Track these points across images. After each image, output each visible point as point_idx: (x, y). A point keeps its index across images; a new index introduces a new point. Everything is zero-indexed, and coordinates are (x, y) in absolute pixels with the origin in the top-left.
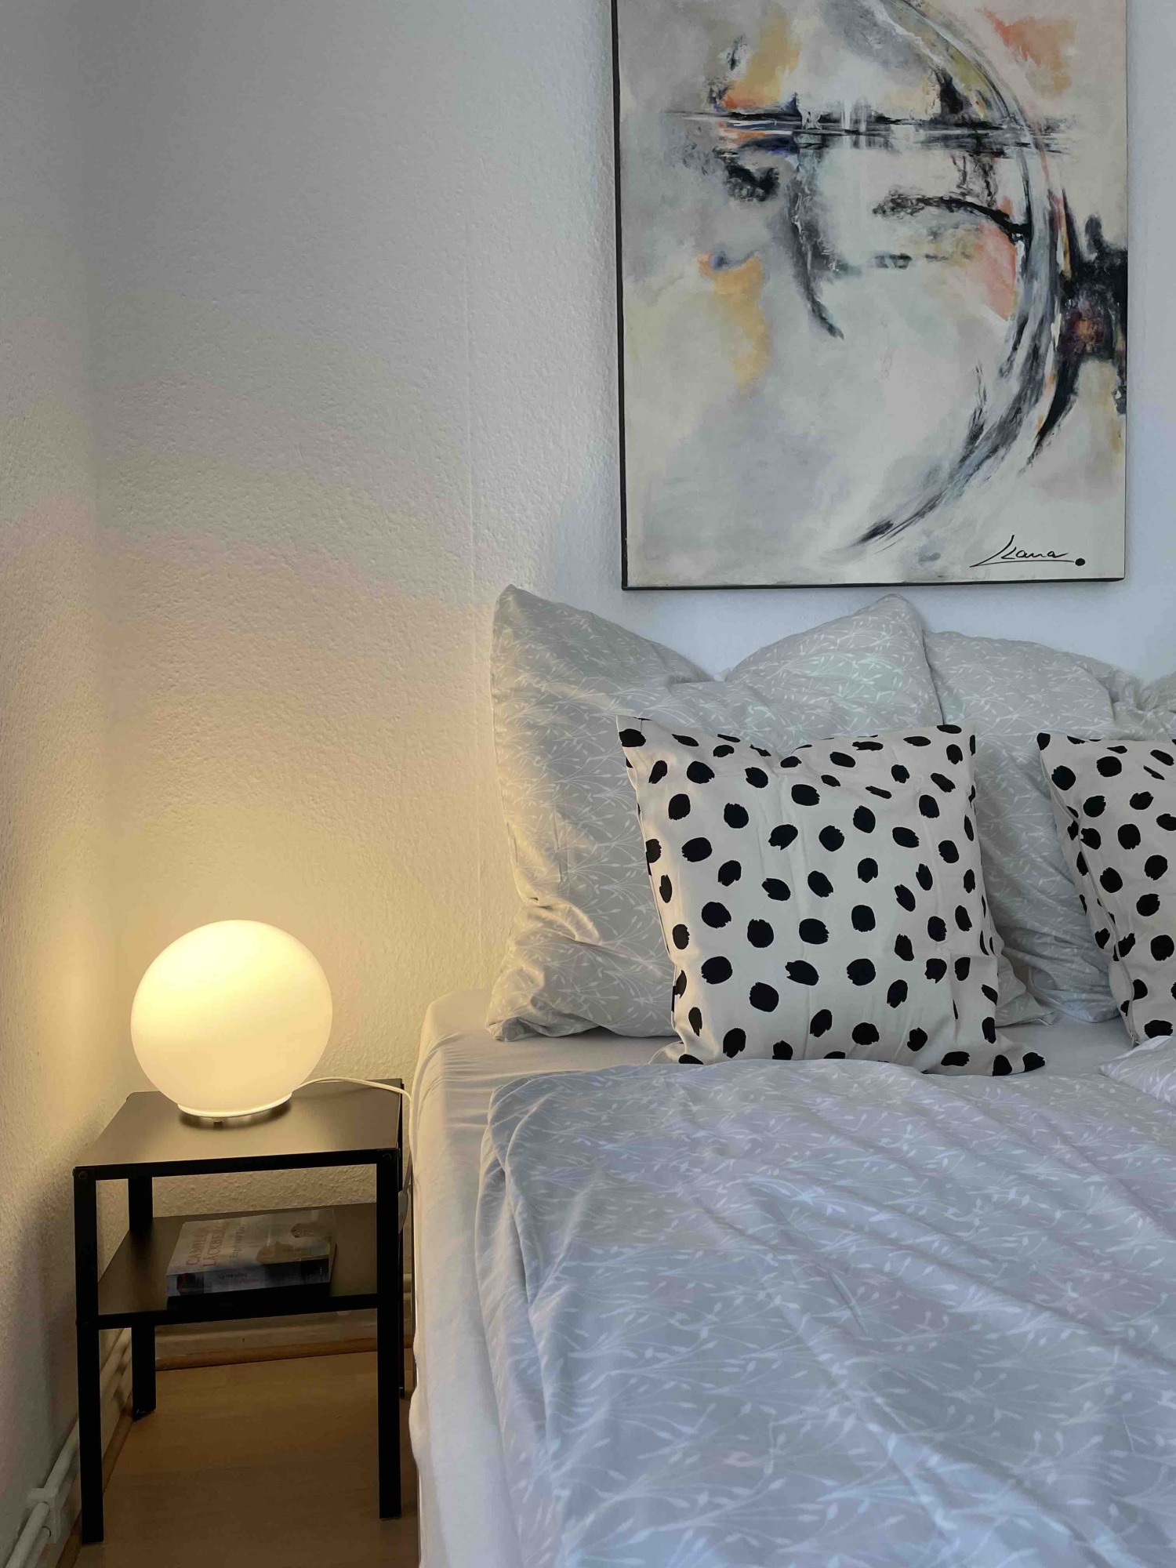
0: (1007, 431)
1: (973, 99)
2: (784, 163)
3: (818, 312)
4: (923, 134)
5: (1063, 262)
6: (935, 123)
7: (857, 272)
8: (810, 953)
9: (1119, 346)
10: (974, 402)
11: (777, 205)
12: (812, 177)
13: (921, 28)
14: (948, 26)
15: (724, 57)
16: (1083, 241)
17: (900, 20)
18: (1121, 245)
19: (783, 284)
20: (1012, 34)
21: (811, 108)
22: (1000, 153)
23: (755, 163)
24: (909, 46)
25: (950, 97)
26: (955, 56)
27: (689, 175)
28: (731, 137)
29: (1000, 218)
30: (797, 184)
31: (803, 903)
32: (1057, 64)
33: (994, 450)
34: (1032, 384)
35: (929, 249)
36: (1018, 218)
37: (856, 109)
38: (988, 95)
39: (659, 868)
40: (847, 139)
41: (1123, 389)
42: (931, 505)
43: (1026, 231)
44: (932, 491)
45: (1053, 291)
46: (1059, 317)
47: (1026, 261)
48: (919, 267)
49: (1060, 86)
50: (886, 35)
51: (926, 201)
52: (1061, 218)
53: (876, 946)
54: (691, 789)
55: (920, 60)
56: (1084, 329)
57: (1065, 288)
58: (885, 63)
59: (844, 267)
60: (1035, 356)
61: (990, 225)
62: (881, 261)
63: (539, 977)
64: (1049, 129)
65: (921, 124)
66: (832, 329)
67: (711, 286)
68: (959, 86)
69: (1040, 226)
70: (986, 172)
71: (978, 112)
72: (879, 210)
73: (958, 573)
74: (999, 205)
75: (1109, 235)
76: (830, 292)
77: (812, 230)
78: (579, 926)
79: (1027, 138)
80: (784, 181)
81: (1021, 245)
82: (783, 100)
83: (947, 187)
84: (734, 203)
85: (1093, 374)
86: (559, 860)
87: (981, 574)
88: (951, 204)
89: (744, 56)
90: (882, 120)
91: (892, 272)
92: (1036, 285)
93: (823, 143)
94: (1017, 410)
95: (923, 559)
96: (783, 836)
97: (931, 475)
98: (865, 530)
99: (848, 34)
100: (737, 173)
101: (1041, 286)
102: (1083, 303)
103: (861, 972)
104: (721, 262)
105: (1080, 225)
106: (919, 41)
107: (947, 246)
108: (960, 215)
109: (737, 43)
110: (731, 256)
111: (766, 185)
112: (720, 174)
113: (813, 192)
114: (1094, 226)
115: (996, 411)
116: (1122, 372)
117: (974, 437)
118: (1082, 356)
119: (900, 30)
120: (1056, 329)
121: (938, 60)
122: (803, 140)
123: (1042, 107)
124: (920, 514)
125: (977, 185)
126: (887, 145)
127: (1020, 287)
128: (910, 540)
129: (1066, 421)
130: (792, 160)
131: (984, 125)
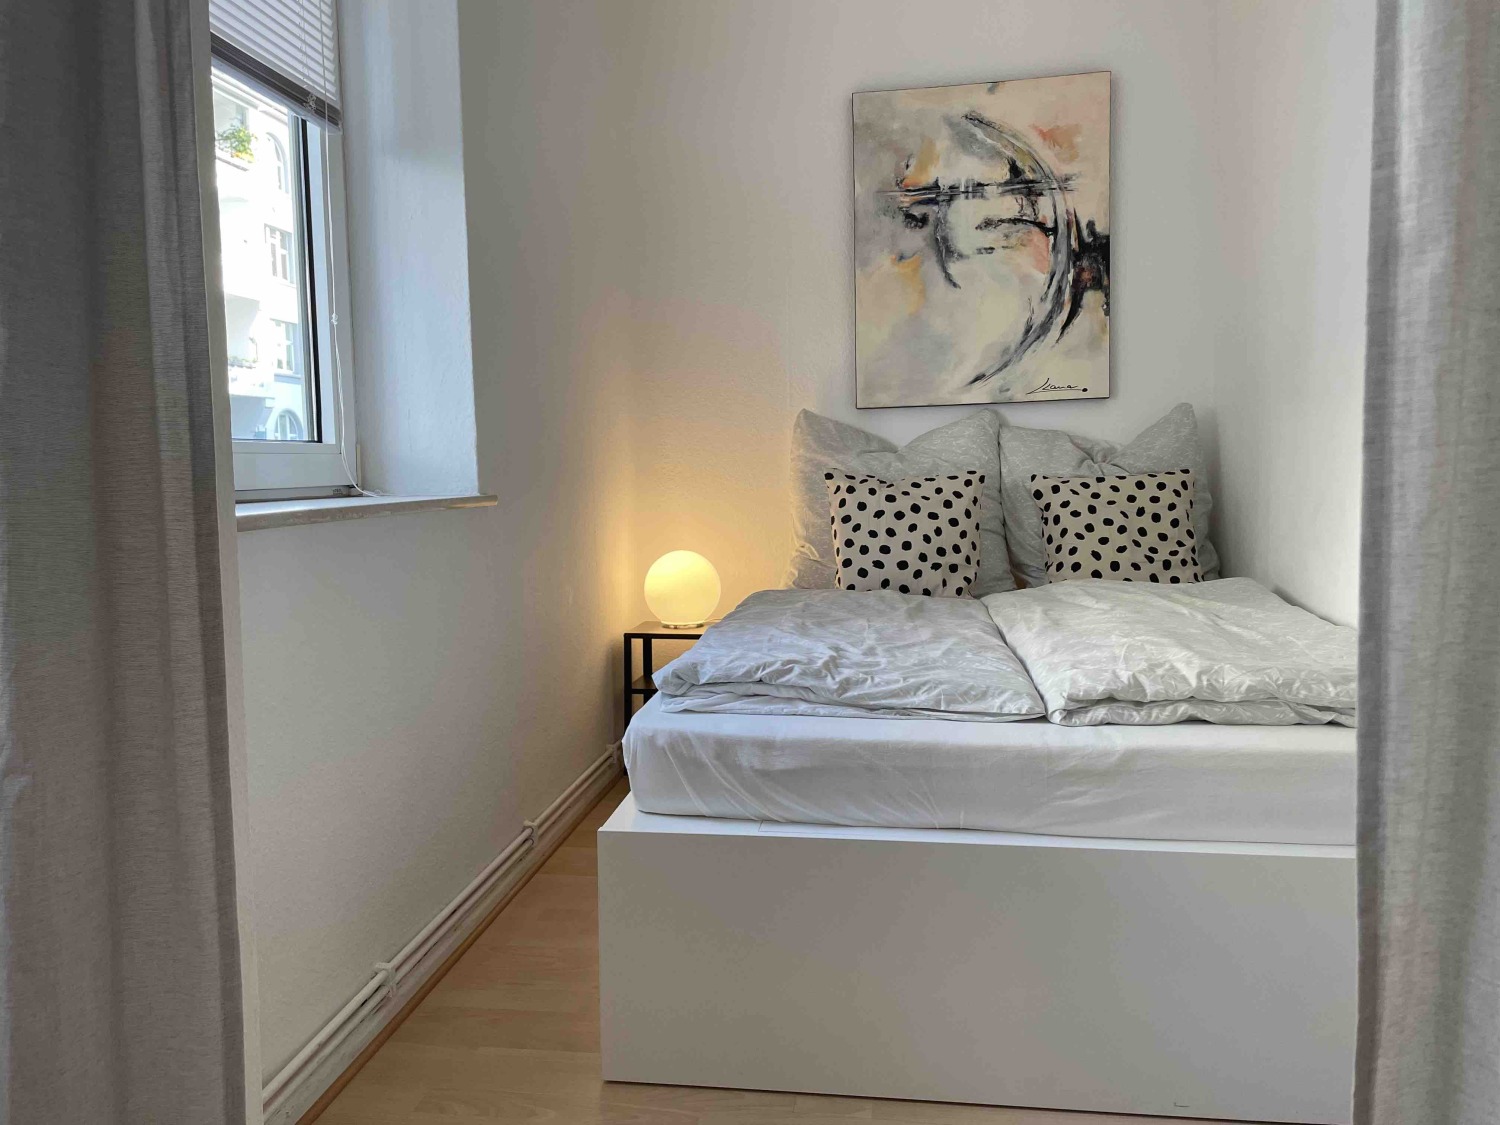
0: (1045, 328)
1: (1027, 169)
2: (931, 211)
3: (948, 278)
4: (1001, 189)
5: (1074, 244)
6: (1006, 183)
7: (968, 257)
8: (882, 557)
9: (1105, 283)
10: (1028, 315)
11: (928, 230)
12: (945, 215)
13: (1000, 138)
14: (1014, 136)
15: (903, 164)
16: (1085, 233)
17: (989, 137)
18: (1107, 233)
19: (932, 267)
20: (1049, 136)
21: (944, 184)
22: (1041, 194)
23: (917, 211)
24: (993, 147)
25: (1015, 170)
26: (1016, 150)
27: (886, 220)
28: (906, 201)
29: (1041, 226)
30: (938, 219)
31: (883, 539)
32: (1072, 146)
33: (1038, 337)
34: (1058, 304)
35: (1005, 244)
36: (1050, 224)
37: (967, 181)
38: (1034, 167)
39: (834, 527)
40: (963, 196)
41: (1108, 304)
42: (1005, 365)
43: (1055, 230)
44: (1006, 358)
45: (1069, 258)
46: (1072, 271)
47: (1054, 246)
48: (999, 253)
49: (1072, 158)
50: (982, 144)
51: (1002, 221)
52: (1073, 222)
53: (911, 557)
54: (847, 496)
55: (999, 154)
56: (1086, 276)
57: (1075, 257)
58: (982, 158)
59: (961, 256)
60: (1060, 290)
61: (1036, 230)
62: (979, 251)
63: (796, 573)
64: (1067, 179)
65: (1000, 185)
66: (955, 285)
67: (896, 269)
68: (1019, 164)
69: (1062, 227)
70: (1033, 204)
71: (1029, 176)
72: (979, 227)
73: (1020, 397)
74: (1040, 219)
75: (1099, 229)
76: (954, 268)
77: (945, 240)
78: (812, 553)
79: (1055, 186)
80: (931, 219)
81: (1052, 238)
82: (931, 181)
83: (1014, 213)
84: (908, 231)
85: (1091, 298)
86: (806, 527)
87: (1032, 397)
88: (1015, 221)
89: (913, 162)
90: (980, 185)
91: (986, 256)
92: (1060, 256)
93: (951, 198)
94: (1050, 317)
95: (1001, 391)
96: (879, 514)
97: (1006, 351)
98: (972, 379)
99: (963, 146)
100: (909, 217)
101: (1062, 257)
102: (1085, 263)
103: (903, 565)
104: (901, 258)
105: (1083, 225)
106: (999, 145)
107: (1013, 241)
108: (1020, 226)
109: (909, 157)
110: (906, 254)
111: (923, 221)
112: (901, 218)
113: (946, 222)
114: (1091, 225)
115: (1039, 319)
116: (1107, 295)
117: (1027, 331)
118: (1085, 289)
119: (989, 141)
120: (1070, 277)
121: (1009, 153)
122: (941, 198)
123: (1062, 169)
124: (1000, 370)
125: (1028, 211)
126: (982, 196)
127: (1052, 258)
128: (995, 382)
129: (1076, 321)
130: (935, 208)
131: (1032, 182)
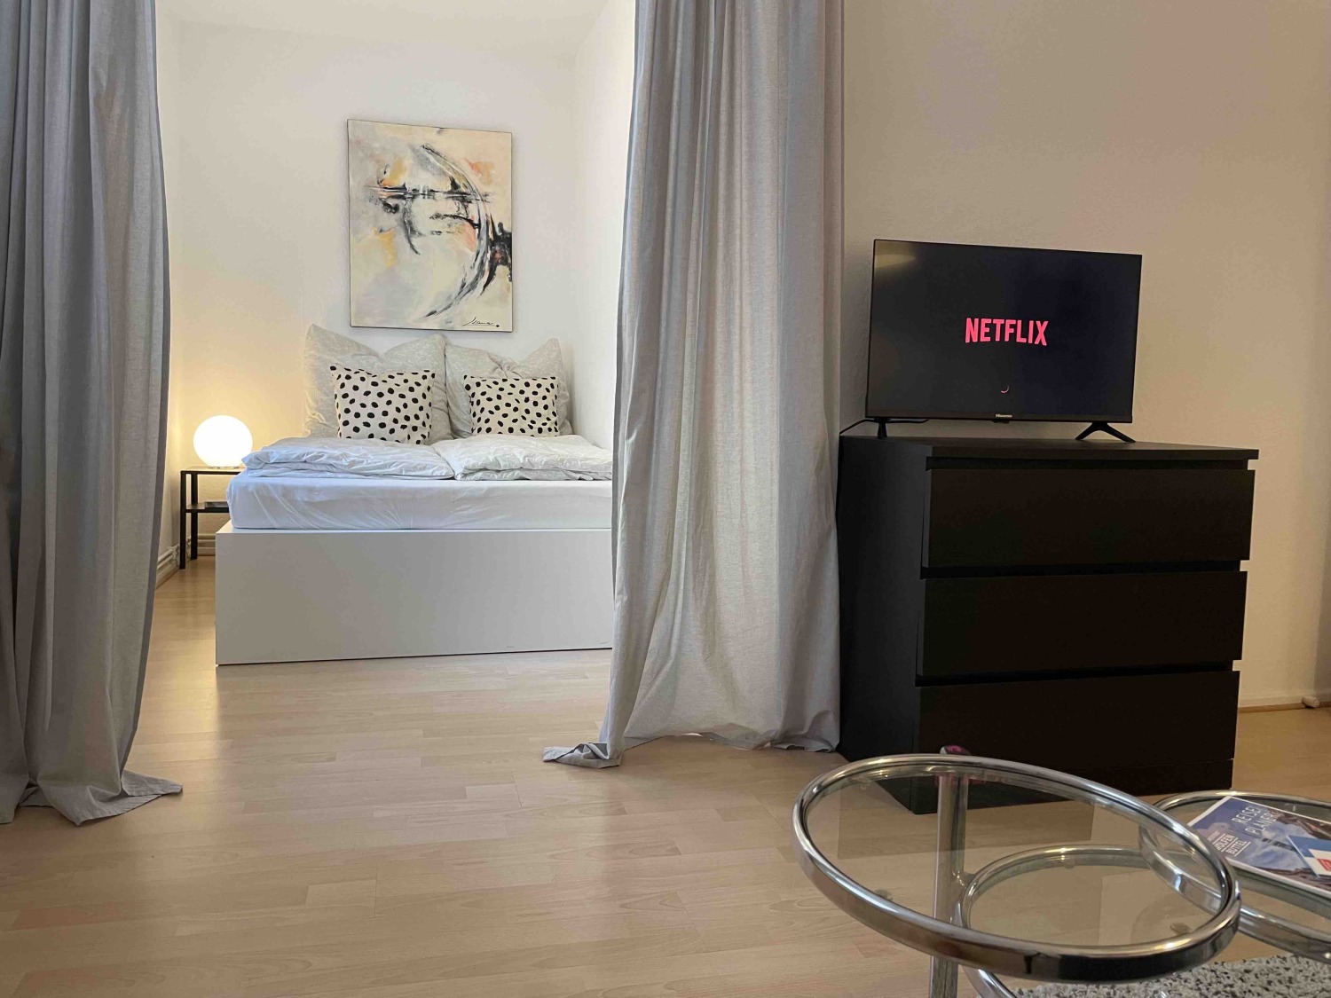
0: (473, 286)
1: (461, 185)
2: (401, 203)
3: (412, 247)
4: (446, 196)
5: (491, 236)
6: (449, 192)
7: (425, 236)
8: (369, 420)
9: (509, 261)
10: (463, 276)
11: (399, 215)
12: (410, 206)
13: (445, 164)
14: (454, 164)
15: (382, 170)
16: (497, 229)
17: (438, 161)
18: (510, 231)
19: (401, 238)
20: (473, 166)
21: (409, 187)
22: (470, 202)
23: (392, 202)
24: (441, 169)
25: (454, 185)
26: (456, 172)
27: (371, 205)
28: (385, 194)
29: (470, 221)
30: (405, 209)
31: (370, 409)
32: (489, 175)
33: (469, 291)
34: (481, 272)
35: (448, 230)
36: (476, 222)
37: (424, 188)
38: (466, 184)
39: (337, 400)
40: (421, 196)
41: (511, 275)
42: (449, 307)
43: (479, 226)
44: (449, 302)
45: (487, 244)
46: (490, 252)
47: (479, 235)
48: (444, 235)
49: (489, 182)
50: (434, 166)
51: (447, 216)
52: (490, 222)
53: (388, 420)
55: (444, 173)
56: (498, 256)
57: (491, 244)
58: (434, 174)
59: (420, 234)
60: (482, 263)
61: (467, 224)
62: (432, 233)
63: (309, 432)
64: (486, 195)
65: (445, 193)
66: (417, 252)
67: (378, 237)
68: (457, 181)
69: (483, 224)
70: (466, 207)
71: (463, 189)
72: (432, 218)
73: (458, 328)
74: (470, 218)
75: (506, 228)
76: (415, 241)
77: (410, 223)
78: (321, 418)
79: (479, 198)
80: (401, 208)
81: (477, 230)
82: (401, 184)
83: (454, 212)
84: (385, 214)
85: (501, 270)
86: (316, 402)
87: (465, 328)
88: (454, 217)
89: (388, 171)
90: (432, 191)
91: (436, 236)
92: (482, 242)
93: (414, 197)
94: (476, 279)
95: (447, 323)
97: (449, 298)
98: (428, 312)
99: (422, 166)
100: (386, 205)
101: (484, 242)
102: (497, 248)
104: (381, 231)
105: (496, 225)
106: (444, 168)
107: (453, 229)
108: (458, 220)
109: (386, 166)
110: (385, 229)
111: (396, 208)
112: (381, 205)
113: (411, 211)
114: (501, 225)
115: (469, 281)
116: (511, 269)
117: (463, 287)
118: (498, 264)
119: (438, 164)
120: (489, 255)
121: (451, 174)
122: (407, 196)
123: (483, 189)
124: (446, 309)
125: (463, 211)
126: (434, 198)
127: (477, 242)
128: (443, 316)
129: (492, 283)
130: (404, 202)
131: (465, 193)
